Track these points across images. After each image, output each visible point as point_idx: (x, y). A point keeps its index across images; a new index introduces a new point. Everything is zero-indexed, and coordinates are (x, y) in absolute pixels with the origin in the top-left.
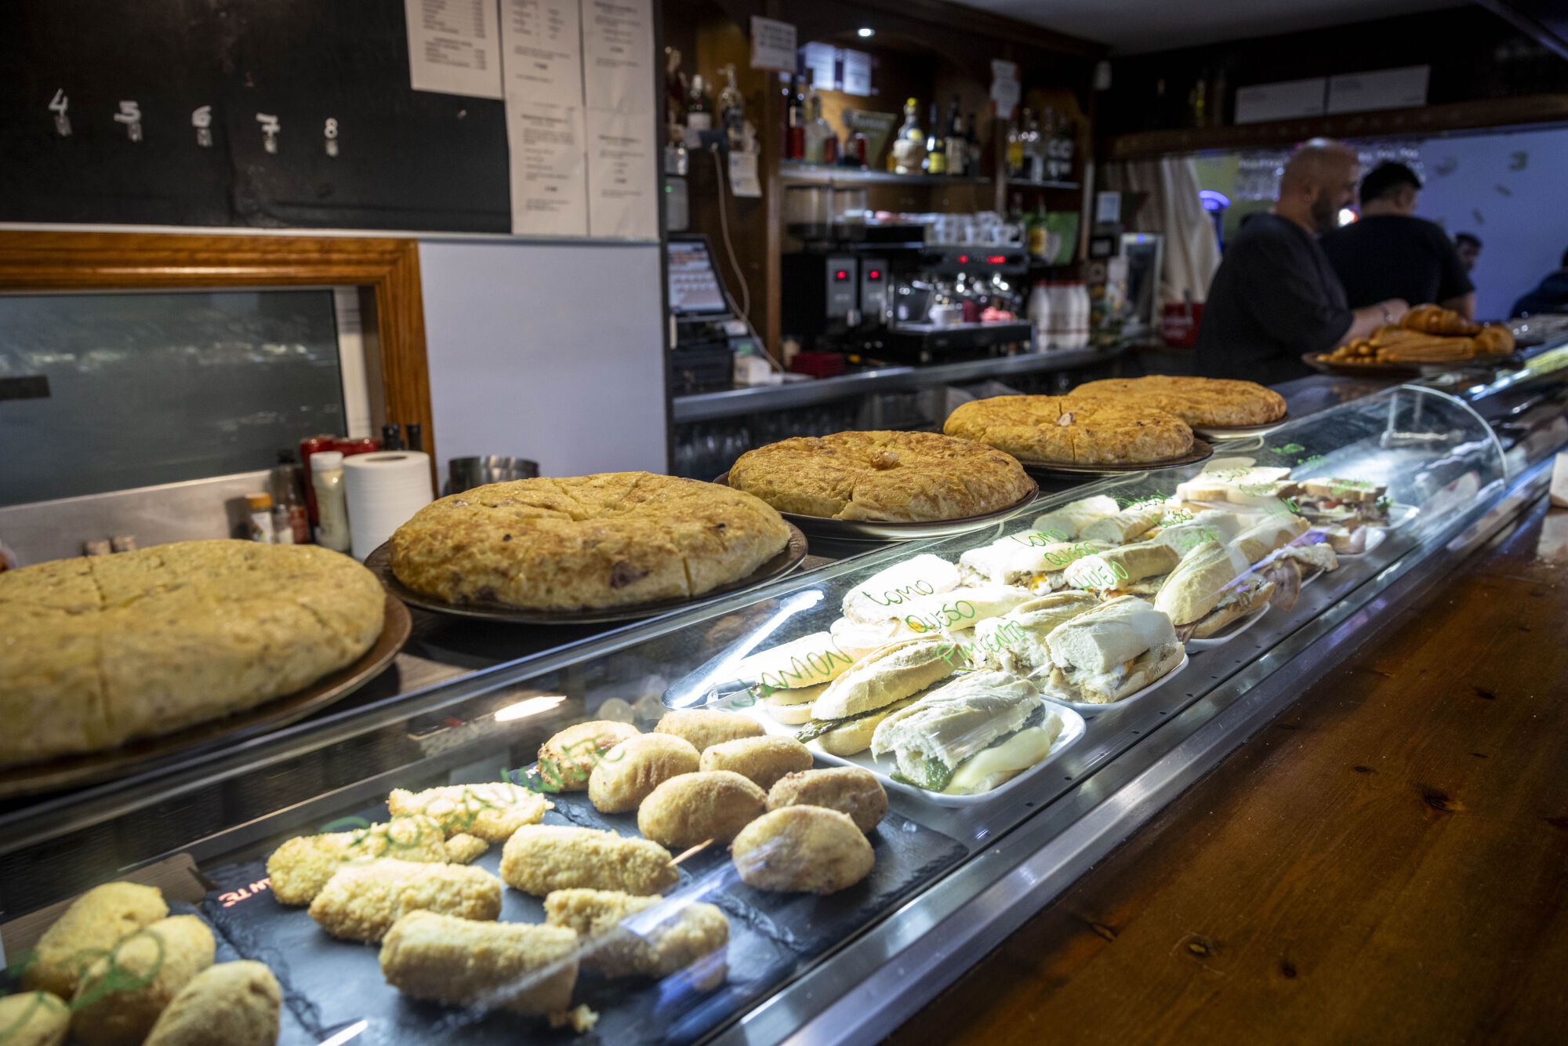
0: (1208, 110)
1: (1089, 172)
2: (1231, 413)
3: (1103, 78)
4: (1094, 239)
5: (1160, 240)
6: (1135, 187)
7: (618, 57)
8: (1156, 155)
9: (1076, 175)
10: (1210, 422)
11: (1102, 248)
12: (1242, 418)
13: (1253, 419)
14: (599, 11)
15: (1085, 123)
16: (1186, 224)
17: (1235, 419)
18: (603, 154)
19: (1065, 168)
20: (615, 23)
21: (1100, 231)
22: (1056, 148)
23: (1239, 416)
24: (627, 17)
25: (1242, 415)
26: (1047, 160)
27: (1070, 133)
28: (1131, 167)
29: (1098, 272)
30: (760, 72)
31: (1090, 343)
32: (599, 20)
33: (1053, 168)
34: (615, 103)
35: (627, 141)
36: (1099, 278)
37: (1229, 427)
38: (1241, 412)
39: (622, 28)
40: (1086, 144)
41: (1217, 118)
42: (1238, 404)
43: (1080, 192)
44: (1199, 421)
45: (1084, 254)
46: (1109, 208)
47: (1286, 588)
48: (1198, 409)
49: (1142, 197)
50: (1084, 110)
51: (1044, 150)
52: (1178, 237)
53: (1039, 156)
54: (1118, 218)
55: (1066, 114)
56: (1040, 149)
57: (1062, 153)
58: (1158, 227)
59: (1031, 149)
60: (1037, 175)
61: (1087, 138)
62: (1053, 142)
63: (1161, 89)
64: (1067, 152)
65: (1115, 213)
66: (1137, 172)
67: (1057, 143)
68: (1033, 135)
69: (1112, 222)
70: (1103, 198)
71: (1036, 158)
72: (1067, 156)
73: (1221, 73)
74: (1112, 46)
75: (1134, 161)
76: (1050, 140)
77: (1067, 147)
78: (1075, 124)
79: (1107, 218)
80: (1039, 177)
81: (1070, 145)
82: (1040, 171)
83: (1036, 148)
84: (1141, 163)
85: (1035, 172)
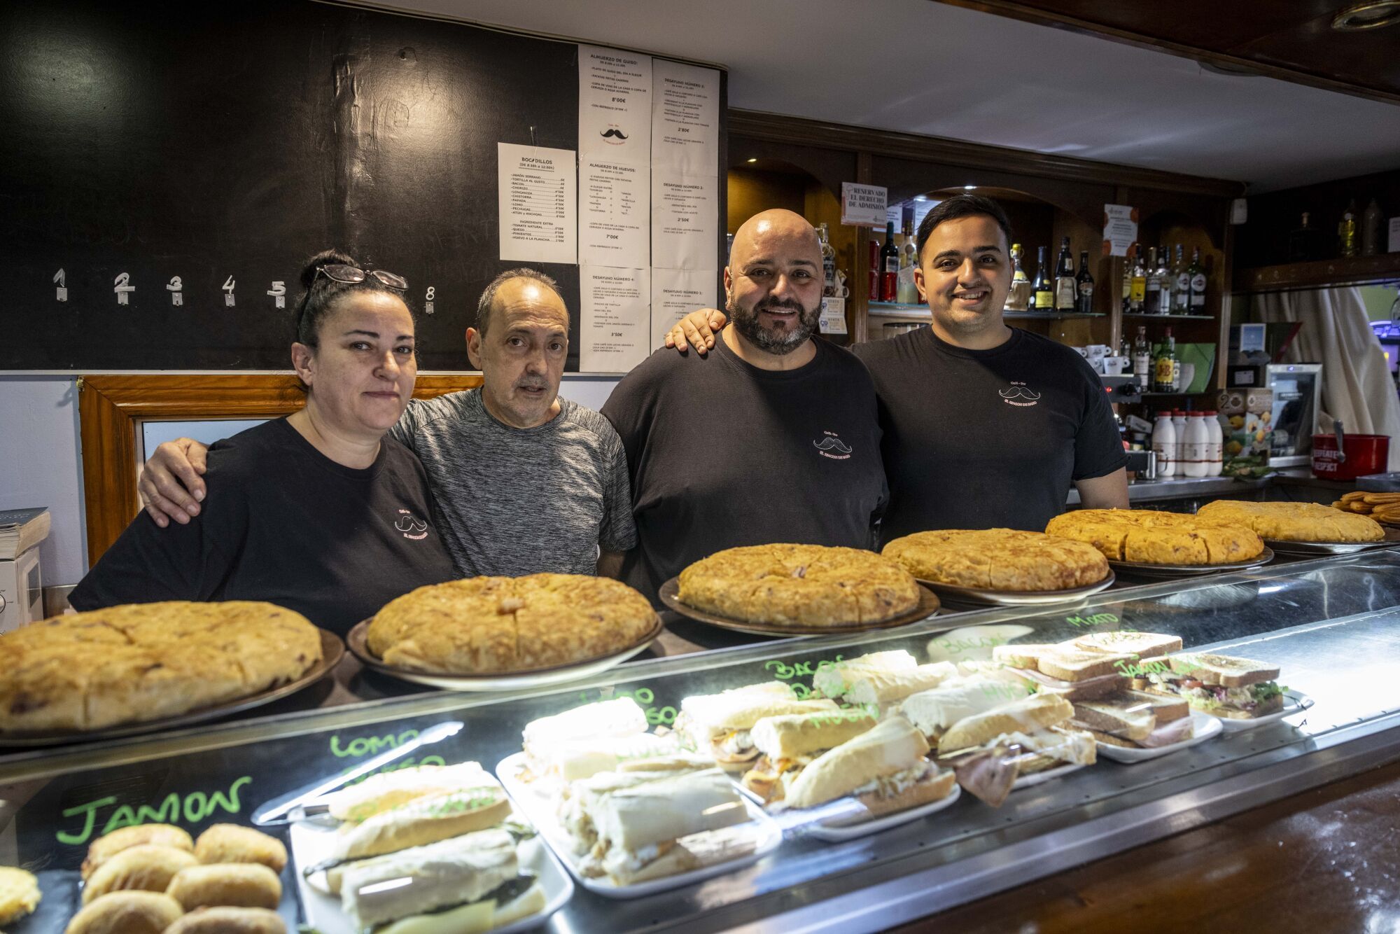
0: (1358, 239)
1: (1227, 304)
2: (1011, 576)
3: (1239, 214)
4: (1233, 369)
5: (1316, 369)
6: (1290, 317)
7: (684, 225)
8: (1314, 284)
9: (1211, 305)
10: (986, 584)
11: (1244, 378)
12: (1024, 583)
13: (1040, 584)
14: (669, 190)
15: (1220, 256)
16: (1350, 354)
17: (1015, 583)
18: (667, 304)
19: (1198, 300)
20: (683, 198)
21: (1243, 361)
22: (1185, 282)
23: (1020, 580)
24: (694, 192)
25: (1024, 580)
26: (1173, 295)
27: (1206, 268)
28: (1285, 296)
29: (1236, 402)
30: (850, 227)
31: (1224, 473)
32: (667, 197)
33: (1183, 300)
34: (680, 263)
35: (689, 293)
36: (1239, 408)
37: (1007, 591)
38: (1024, 576)
39: (688, 202)
40: (1221, 278)
41: (1370, 249)
42: (1022, 567)
43: (1217, 322)
44: (973, 582)
45: (1222, 384)
46: (1252, 339)
47: (997, 779)
48: (975, 569)
49: (1295, 327)
50: (1218, 244)
51: (1172, 284)
52: (1341, 366)
53: (1166, 289)
54: (1263, 348)
55: (1198, 249)
56: (1168, 283)
57: (1193, 286)
58: (1317, 357)
59: (1156, 284)
60: (1164, 307)
61: (1222, 272)
62: (1183, 277)
63: (1305, 221)
64: (1200, 285)
65: (1260, 344)
66: (1292, 302)
67: (1188, 278)
68: (1160, 271)
69: (1256, 353)
70: (1246, 329)
71: (1163, 290)
72: (1200, 289)
73: (1373, 204)
74: (1248, 184)
75: (1289, 291)
76: (1178, 275)
77: (1200, 281)
78: (1209, 259)
79: (1250, 348)
80: (1167, 310)
81: (1203, 279)
82: (1167, 304)
83: (1162, 282)
84: (1296, 293)
85: (1162, 305)
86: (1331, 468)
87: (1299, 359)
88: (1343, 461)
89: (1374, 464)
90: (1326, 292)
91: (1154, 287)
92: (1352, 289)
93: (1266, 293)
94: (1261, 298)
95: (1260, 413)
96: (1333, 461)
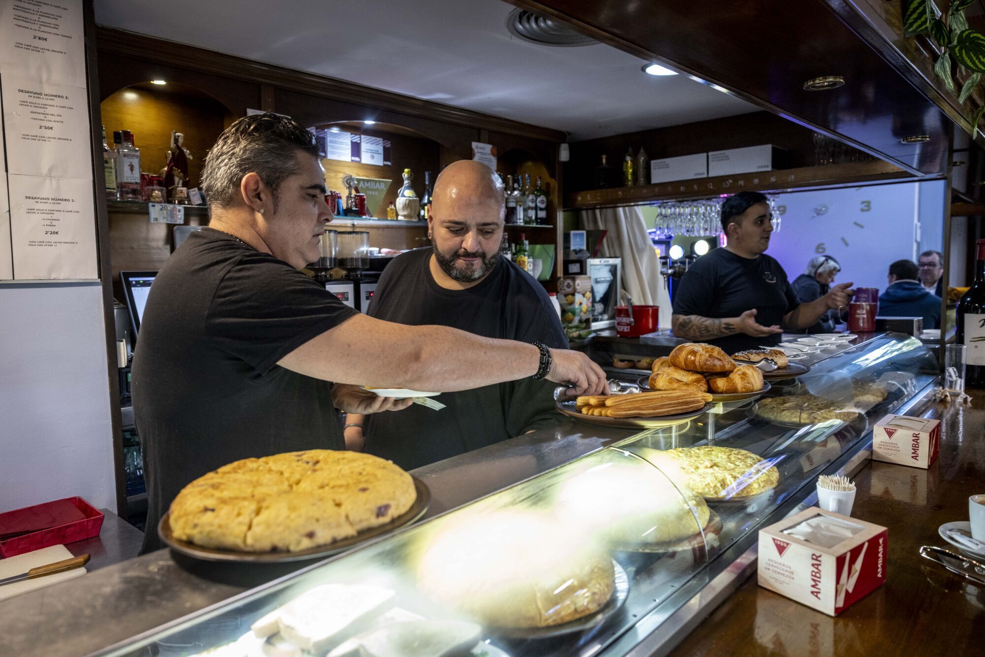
0: (635, 173)
1: (560, 217)
3: (564, 155)
4: (567, 263)
5: (617, 261)
6: (601, 227)
7: (48, 133)
8: (614, 204)
9: (551, 218)
11: (574, 268)
14: (25, 97)
15: (554, 183)
16: (637, 250)
18: (30, 211)
19: (542, 214)
20: (44, 106)
21: (573, 257)
22: (532, 201)
24: (57, 102)
26: (525, 210)
27: (546, 191)
28: (598, 212)
29: (569, 286)
32: (23, 103)
33: (532, 214)
34: (45, 171)
35: (58, 200)
36: (570, 290)
39: (50, 110)
40: (556, 199)
41: (642, 180)
43: (554, 230)
45: (560, 274)
46: (579, 241)
49: (604, 233)
50: (552, 176)
51: (524, 202)
52: (632, 260)
53: (520, 206)
54: (585, 248)
55: (540, 178)
56: (521, 202)
57: (539, 204)
58: (618, 254)
59: (513, 202)
60: (520, 219)
61: (556, 194)
62: (531, 197)
63: (604, 161)
64: (543, 203)
65: (583, 245)
66: (602, 216)
67: (534, 198)
68: (516, 193)
69: (581, 251)
70: (574, 234)
71: (518, 207)
72: (543, 206)
73: (642, 151)
74: (569, 133)
75: (600, 208)
76: (528, 196)
77: (542, 200)
78: (548, 185)
79: (577, 248)
80: (522, 221)
81: (545, 199)
82: (522, 217)
83: (517, 201)
84: (604, 210)
85: (518, 217)
86: (626, 329)
87: (608, 255)
88: (633, 324)
89: (651, 326)
90: (621, 210)
91: (512, 205)
92: (636, 208)
93: (587, 210)
94: (584, 213)
95: (584, 293)
96: (628, 325)
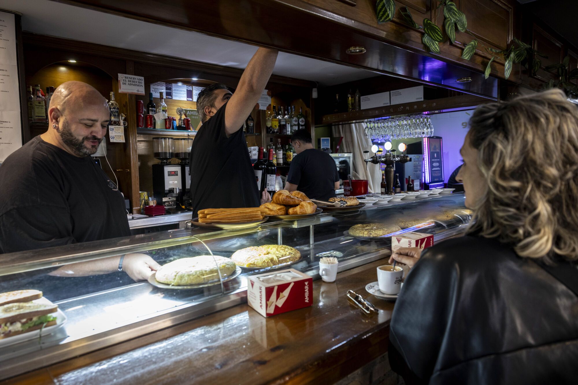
1: (313, 130)
3: (315, 95)
5: (351, 155)
8: (350, 121)
15: (309, 111)
22: (296, 121)
26: (291, 126)
27: (304, 115)
30: (124, 94)
35: (1, 122)
40: (310, 119)
41: (357, 108)
46: (326, 144)
49: (340, 139)
50: (308, 106)
51: (291, 122)
52: (359, 154)
53: (288, 124)
54: (329, 147)
55: (301, 108)
56: (289, 121)
57: (301, 123)
58: (352, 150)
59: (284, 121)
60: (288, 131)
61: (311, 117)
62: (295, 119)
63: (337, 97)
64: (303, 122)
65: (328, 146)
66: (343, 129)
67: (297, 119)
68: (286, 116)
69: (327, 149)
70: (323, 140)
71: (287, 124)
72: (303, 124)
73: (358, 91)
74: (318, 82)
75: (342, 124)
76: (293, 118)
77: (302, 120)
78: (306, 111)
79: (325, 147)
80: (290, 132)
81: (304, 120)
82: (290, 130)
83: (286, 121)
84: (344, 125)
85: (287, 130)
87: (346, 151)
88: (352, 191)
89: (363, 191)
90: (353, 125)
91: (283, 123)
92: (363, 123)
93: (335, 125)
94: (333, 127)
96: (349, 191)
